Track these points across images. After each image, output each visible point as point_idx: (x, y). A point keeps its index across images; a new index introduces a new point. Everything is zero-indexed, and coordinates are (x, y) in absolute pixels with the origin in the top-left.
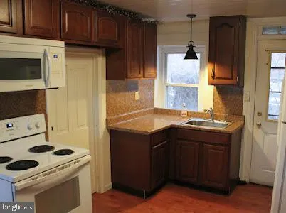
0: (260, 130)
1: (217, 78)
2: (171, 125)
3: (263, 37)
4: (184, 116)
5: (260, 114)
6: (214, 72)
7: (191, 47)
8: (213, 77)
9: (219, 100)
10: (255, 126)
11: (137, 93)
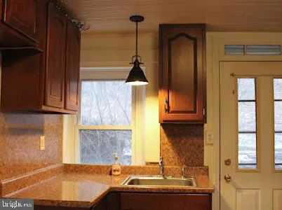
0: (229, 185)
1: (173, 112)
2: (111, 188)
3: (227, 58)
4: (117, 173)
5: (228, 162)
6: (168, 102)
7: (137, 64)
8: (168, 110)
9: (168, 146)
10: (223, 180)
11: (42, 138)
